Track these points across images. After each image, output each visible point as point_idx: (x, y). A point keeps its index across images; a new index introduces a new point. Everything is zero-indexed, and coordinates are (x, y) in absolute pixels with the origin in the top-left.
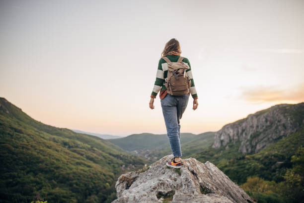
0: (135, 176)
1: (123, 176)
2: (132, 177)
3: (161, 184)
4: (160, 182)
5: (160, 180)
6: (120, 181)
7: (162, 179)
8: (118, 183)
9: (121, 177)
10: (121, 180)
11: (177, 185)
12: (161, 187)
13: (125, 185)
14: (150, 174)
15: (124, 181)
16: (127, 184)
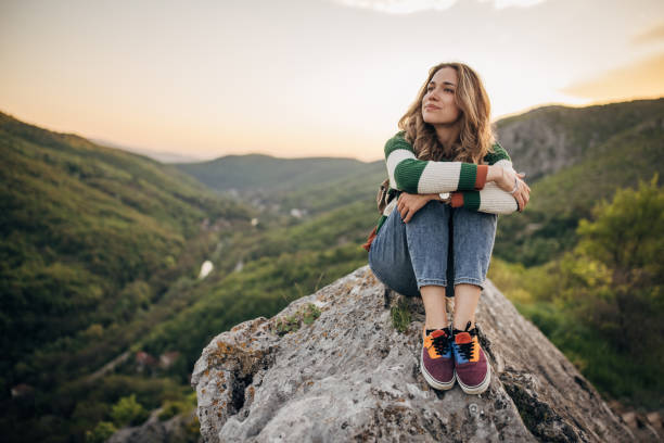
0: (267, 345)
1: (221, 344)
2: (256, 346)
3: (387, 413)
4: (384, 404)
5: (381, 394)
6: (209, 359)
7: (387, 387)
8: (201, 365)
9: (213, 344)
10: (213, 355)
11: (453, 416)
12: (388, 430)
13: (227, 375)
14: (327, 345)
15: (223, 360)
16: (236, 372)
